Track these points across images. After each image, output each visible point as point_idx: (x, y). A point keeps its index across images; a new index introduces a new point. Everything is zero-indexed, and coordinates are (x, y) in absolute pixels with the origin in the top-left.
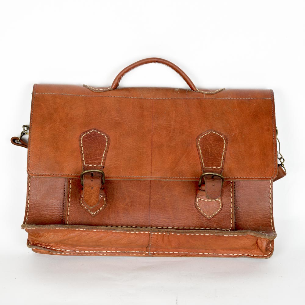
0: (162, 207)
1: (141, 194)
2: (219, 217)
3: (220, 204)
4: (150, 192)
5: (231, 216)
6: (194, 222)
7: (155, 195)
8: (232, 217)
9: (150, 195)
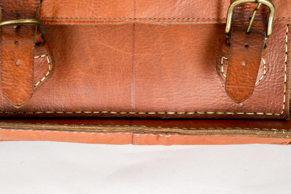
0: (155, 75)
1: (117, 50)
2: (261, 90)
3: (265, 67)
4: (134, 47)
5: (284, 89)
6: (214, 102)
7: (142, 52)
8: (285, 91)
9: (133, 53)
